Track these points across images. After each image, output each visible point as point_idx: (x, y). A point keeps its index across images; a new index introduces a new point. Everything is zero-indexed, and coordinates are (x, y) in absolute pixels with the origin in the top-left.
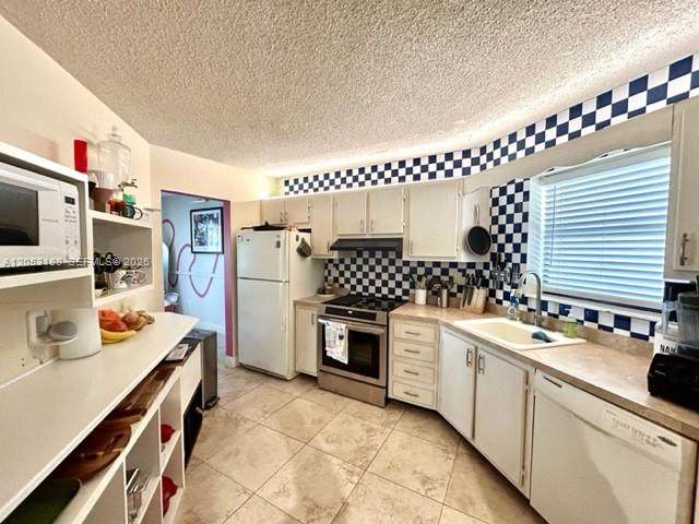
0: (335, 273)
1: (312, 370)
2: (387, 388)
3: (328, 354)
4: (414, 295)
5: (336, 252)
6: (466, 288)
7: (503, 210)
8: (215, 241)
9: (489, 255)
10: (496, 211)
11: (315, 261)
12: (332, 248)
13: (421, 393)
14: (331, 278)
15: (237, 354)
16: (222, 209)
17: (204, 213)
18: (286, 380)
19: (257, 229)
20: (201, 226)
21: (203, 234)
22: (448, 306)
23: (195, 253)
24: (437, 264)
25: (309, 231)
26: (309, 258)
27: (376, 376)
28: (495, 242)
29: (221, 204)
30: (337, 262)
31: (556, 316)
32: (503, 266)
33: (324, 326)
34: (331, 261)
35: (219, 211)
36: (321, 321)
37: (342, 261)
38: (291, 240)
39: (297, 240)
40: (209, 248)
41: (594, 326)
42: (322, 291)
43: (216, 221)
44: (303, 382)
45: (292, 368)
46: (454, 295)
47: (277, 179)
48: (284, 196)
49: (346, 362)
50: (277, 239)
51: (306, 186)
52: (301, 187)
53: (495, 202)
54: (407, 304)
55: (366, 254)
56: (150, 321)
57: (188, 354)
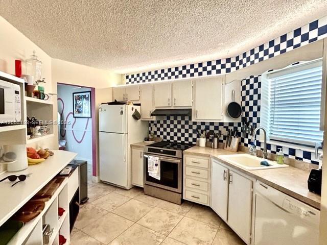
0: (155, 129)
1: (141, 184)
2: (182, 193)
3: (150, 175)
4: (199, 141)
5: (155, 117)
6: (228, 137)
7: (248, 93)
8: (87, 111)
9: (240, 118)
10: (244, 93)
11: (143, 122)
12: (152, 115)
13: (200, 196)
14: (152, 132)
15: (99, 175)
16: (90, 92)
17: (81, 94)
18: (126, 190)
19: (110, 104)
20: (79, 102)
21: (80, 107)
22: (218, 147)
23: (75, 117)
24: (212, 124)
25: (139, 105)
26: (139, 120)
27: (176, 187)
28: (244, 110)
29: (90, 90)
30: (156, 123)
31: (275, 153)
32: (248, 124)
33: (147, 159)
34: (152, 122)
35: (89, 93)
36: (145, 156)
37: (158, 122)
38: (129, 110)
39: (133, 110)
40: (84, 115)
41: (293, 157)
42: (147, 139)
43: (87, 99)
44: (135, 191)
45: (129, 183)
46: (222, 141)
47: (122, 75)
48: (126, 85)
49: (159, 179)
50: (121, 110)
51: (138, 79)
52: (135, 79)
53: (244, 88)
54: (195, 146)
55: (172, 118)
56: (52, 154)
57: (71, 172)
